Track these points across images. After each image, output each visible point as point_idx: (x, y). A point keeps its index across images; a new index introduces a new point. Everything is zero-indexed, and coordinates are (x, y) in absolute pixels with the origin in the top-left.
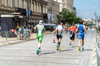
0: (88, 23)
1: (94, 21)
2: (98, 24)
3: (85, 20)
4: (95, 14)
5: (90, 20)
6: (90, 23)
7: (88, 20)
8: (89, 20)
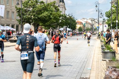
0: (86, 26)
1: (96, 22)
2: (103, 28)
3: (81, 21)
4: (96, 6)
5: (90, 21)
6: (90, 25)
7: (85, 20)
8: (88, 21)
